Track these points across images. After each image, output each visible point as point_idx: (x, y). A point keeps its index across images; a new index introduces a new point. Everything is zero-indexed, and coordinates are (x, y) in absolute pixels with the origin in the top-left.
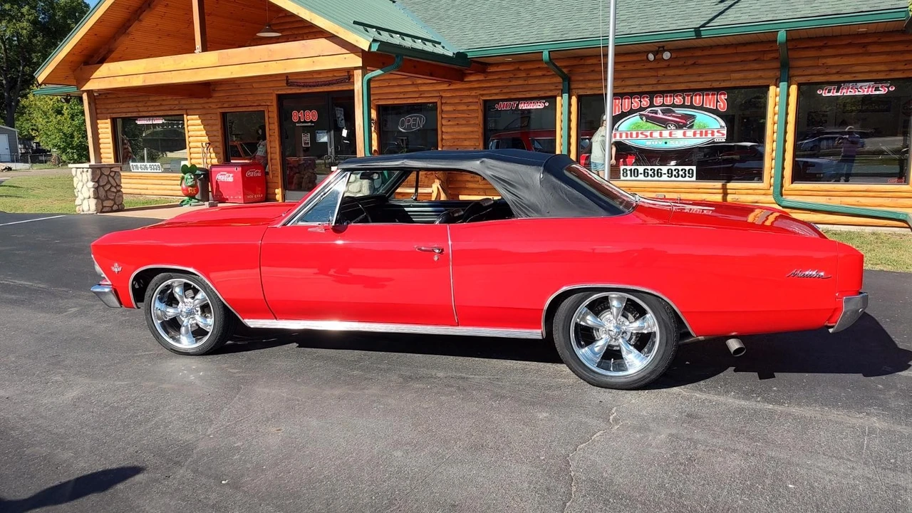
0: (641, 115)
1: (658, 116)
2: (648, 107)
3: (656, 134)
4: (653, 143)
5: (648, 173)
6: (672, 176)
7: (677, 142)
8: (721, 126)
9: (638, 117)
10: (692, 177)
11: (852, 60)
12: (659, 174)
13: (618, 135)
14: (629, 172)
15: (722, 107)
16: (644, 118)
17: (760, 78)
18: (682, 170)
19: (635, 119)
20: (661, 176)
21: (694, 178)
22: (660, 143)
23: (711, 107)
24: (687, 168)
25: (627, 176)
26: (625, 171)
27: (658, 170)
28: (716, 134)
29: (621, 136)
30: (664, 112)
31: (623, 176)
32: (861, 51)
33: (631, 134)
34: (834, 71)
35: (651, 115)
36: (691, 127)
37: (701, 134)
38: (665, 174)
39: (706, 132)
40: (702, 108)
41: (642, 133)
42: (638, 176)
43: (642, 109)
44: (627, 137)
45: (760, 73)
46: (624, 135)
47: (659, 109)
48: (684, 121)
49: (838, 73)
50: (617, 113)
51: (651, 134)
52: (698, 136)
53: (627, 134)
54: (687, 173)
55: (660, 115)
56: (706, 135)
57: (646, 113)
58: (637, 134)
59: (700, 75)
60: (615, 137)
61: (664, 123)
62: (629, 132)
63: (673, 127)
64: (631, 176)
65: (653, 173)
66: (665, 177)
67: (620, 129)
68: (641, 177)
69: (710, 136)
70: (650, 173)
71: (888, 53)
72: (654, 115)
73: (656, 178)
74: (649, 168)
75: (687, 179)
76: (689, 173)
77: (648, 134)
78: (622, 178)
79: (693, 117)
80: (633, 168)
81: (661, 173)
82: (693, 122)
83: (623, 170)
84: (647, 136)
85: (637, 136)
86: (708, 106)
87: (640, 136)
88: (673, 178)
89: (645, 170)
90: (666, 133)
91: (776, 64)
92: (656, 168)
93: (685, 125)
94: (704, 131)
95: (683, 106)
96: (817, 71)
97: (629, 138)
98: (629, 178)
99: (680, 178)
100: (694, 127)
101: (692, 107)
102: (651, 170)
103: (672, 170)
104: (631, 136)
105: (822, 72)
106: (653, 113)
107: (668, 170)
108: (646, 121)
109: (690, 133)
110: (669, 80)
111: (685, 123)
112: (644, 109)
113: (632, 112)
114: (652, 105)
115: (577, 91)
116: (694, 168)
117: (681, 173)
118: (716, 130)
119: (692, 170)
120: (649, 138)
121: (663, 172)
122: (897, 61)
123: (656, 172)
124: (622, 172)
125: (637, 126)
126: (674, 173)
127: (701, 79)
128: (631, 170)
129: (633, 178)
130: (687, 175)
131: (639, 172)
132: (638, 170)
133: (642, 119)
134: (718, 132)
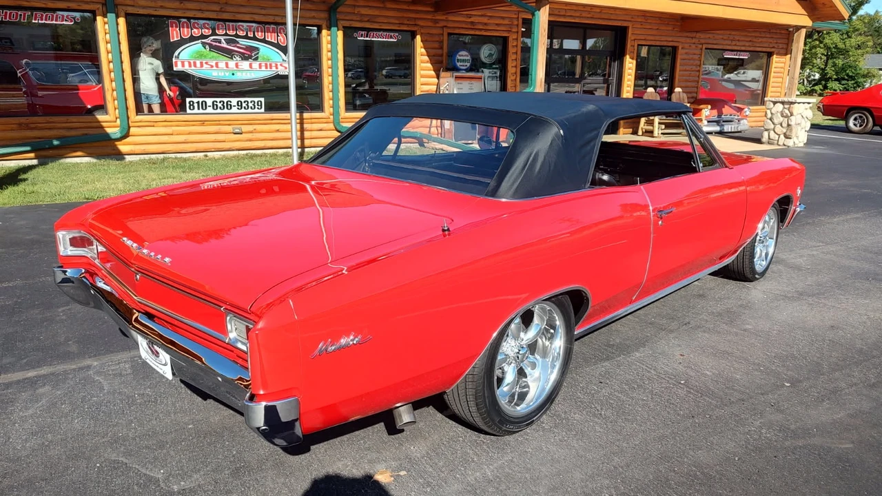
0: (203, 43)
1: (222, 45)
2: (210, 36)
3: (222, 65)
4: (220, 74)
5: (217, 105)
6: (241, 108)
7: (244, 74)
8: (283, 60)
9: (200, 45)
10: (261, 108)
11: (376, 13)
12: (229, 106)
13: (179, 64)
14: (196, 105)
15: (282, 41)
16: (207, 47)
17: (314, 18)
18: (251, 102)
19: (197, 46)
20: (231, 108)
21: (263, 110)
22: (227, 74)
23: (273, 41)
24: (256, 100)
25: (194, 109)
26: (192, 104)
27: (227, 102)
28: (280, 67)
29: (183, 66)
30: (228, 42)
31: (190, 108)
32: (381, 6)
33: (195, 63)
34: (366, 19)
35: (214, 44)
36: (256, 59)
37: (266, 68)
38: (234, 106)
39: (271, 65)
40: (264, 41)
41: (206, 63)
42: (206, 108)
43: (203, 37)
44: (190, 66)
45: (313, 14)
46: (186, 64)
47: (222, 38)
48: (249, 53)
49: (368, 21)
50: (176, 39)
51: (217, 66)
52: (263, 68)
53: (190, 63)
54: (256, 104)
55: (224, 45)
56: (271, 68)
57: (209, 42)
58: (201, 63)
59: (263, 8)
60: (176, 66)
61: (229, 54)
62: (192, 62)
63: (238, 58)
64: (199, 109)
65: (223, 105)
66: (234, 110)
67: (181, 57)
68: (210, 110)
69: (274, 69)
70: (220, 105)
71: (398, 10)
72: (217, 44)
73: (226, 111)
74: (218, 100)
75: (256, 110)
76: (258, 105)
77: (214, 64)
78: (188, 111)
79: (257, 49)
80: (201, 100)
81: (231, 105)
82: (258, 54)
83: (190, 102)
84: (212, 66)
85: (202, 66)
86: (269, 40)
87: (205, 66)
88: (243, 110)
89: (213, 102)
90: (232, 64)
91: (323, 7)
92: (225, 100)
93: (250, 57)
94: (268, 63)
95: (246, 37)
96: (355, 18)
97: (193, 68)
98: (196, 111)
99: (250, 110)
100: (259, 60)
101: (255, 38)
102: (220, 102)
103: (241, 102)
104: (195, 66)
105: (358, 19)
106: (216, 42)
107: (238, 102)
108: (210, 50)
109: (255, 65)
110: (231, 9)
111: (249, 54)
112: (206, 37)
113: (193, 39)
114: (214, 34)
115: (124, 8)
116: (262, 100)
117: (250, 105)
118: (279, 64)
119: (261, 102)
120: (215, 68)
121: (233, 104)
122: (403, 17)
123: (225, 104)
124: (188, 105)
125: (200, 56)
126: (244, 105)
127: (263, 12)
128: (198, 103)
129: (201, 111)
130: (257, 106)
131: (208, 105)
132: (206, 102)
133: (205, 48)
134: (281, 65)
